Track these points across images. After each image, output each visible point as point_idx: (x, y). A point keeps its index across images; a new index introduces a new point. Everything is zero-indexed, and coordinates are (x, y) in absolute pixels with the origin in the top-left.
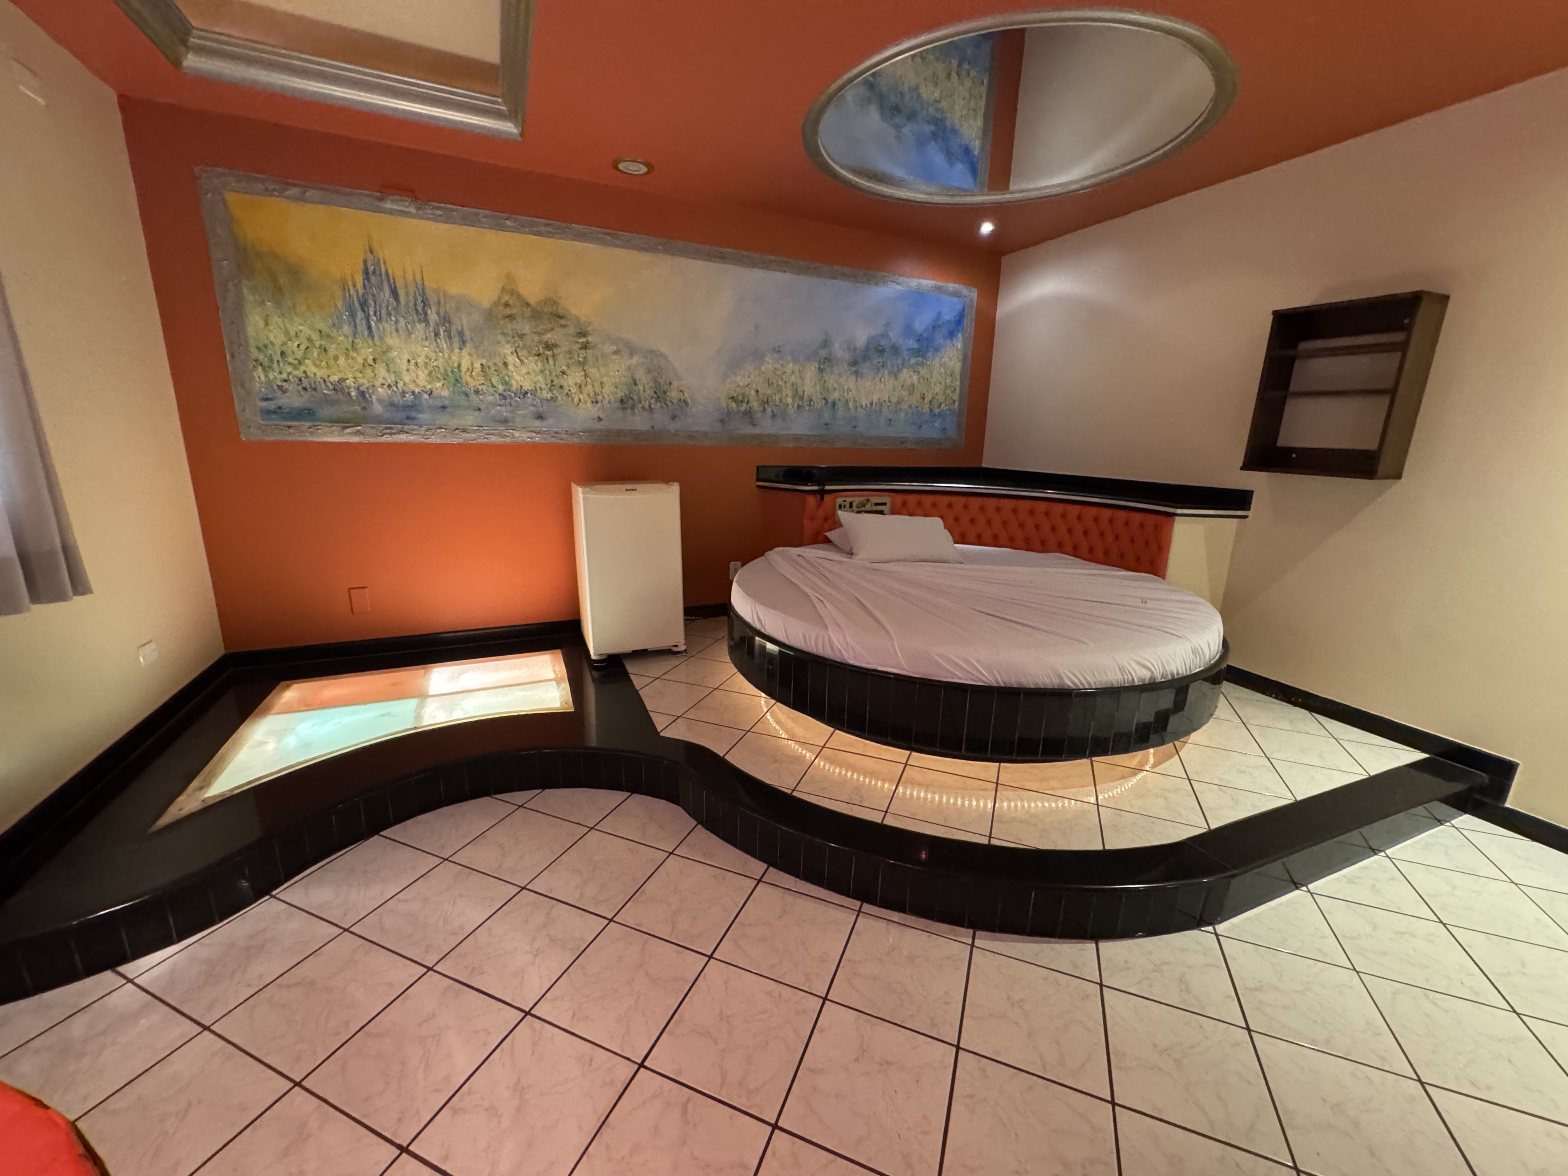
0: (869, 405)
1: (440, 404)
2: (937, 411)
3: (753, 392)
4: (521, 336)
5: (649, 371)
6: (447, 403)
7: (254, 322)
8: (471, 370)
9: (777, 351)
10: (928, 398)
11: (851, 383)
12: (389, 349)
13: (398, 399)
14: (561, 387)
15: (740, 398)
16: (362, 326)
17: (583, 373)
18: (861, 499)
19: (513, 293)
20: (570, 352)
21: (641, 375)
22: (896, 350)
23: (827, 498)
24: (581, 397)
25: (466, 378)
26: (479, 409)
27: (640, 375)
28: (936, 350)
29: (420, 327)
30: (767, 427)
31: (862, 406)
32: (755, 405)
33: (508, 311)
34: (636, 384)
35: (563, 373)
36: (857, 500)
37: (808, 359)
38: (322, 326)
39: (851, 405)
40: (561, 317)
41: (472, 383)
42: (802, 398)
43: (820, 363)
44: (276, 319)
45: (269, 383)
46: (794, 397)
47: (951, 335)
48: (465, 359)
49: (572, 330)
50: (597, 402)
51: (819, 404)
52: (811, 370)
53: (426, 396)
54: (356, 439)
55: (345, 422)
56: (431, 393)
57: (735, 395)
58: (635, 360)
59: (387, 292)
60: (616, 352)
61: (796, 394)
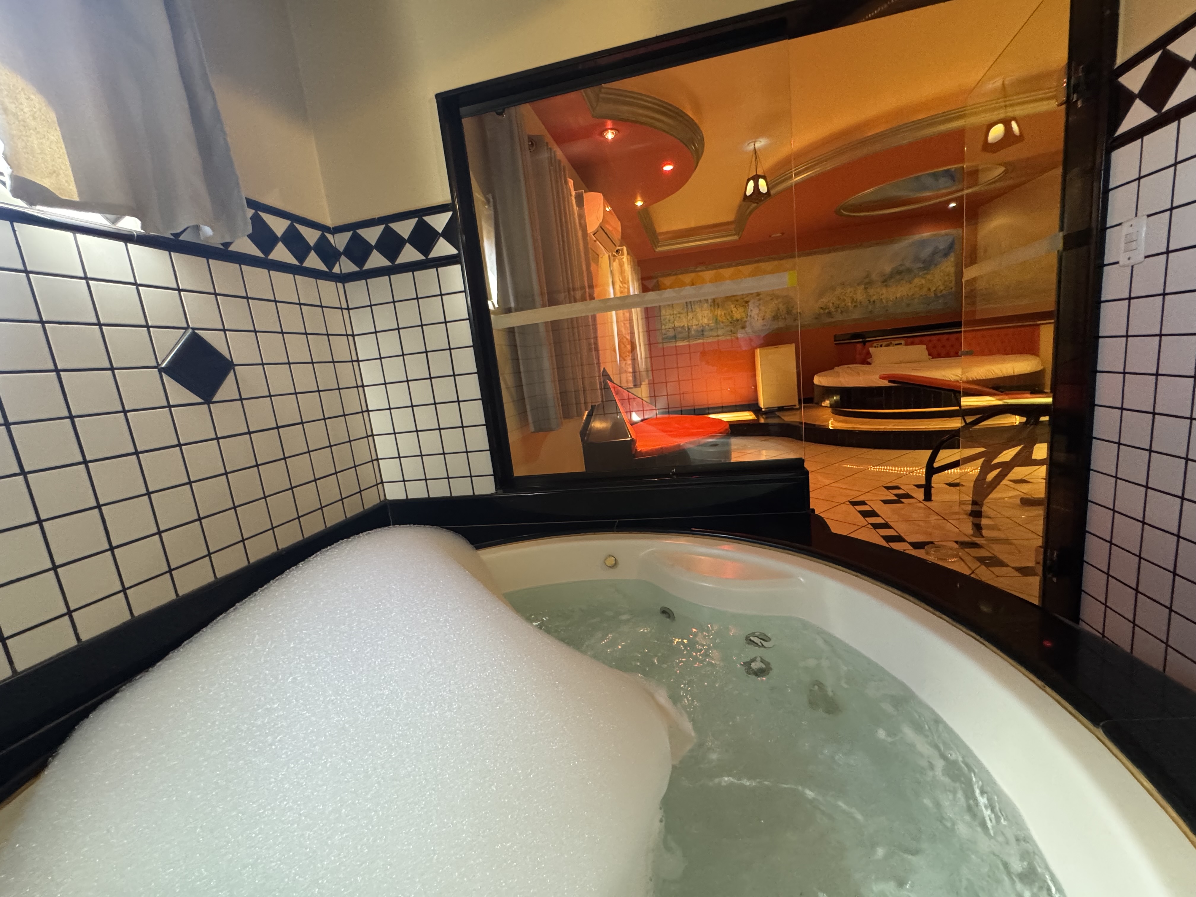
1: (711, 328)
4: (737, 301)
7: (663, 312)
8: (721, 315)
9: (843, 284)
11: (884, 290)
12: (697, 313)
13: (699, 329)
17: (759, 309)
18: (887, 343)
22: (909, 270)
23: (867, 344)
25: (719, 318)
26: (723, 328)
27: (781, 306)
29: (706, 305)
30: (839, 317)
34: (779, 310)
36: (884, 343)
37: (859, 285)
38: (679, 310)
39: (884, 301)
41: (721, 320)
42: (856, 302)
43: (865, 285)
44: (668, 311)
45: (666, 330)
46: (852, 303)
47: (946, 255)
48: (719, 312)
50: (764, 319)
52: (860, 289)
53: (707, 326)
54: (687, 343)
55: (683, 339)
58: (780, 300)
61: (853, 300)
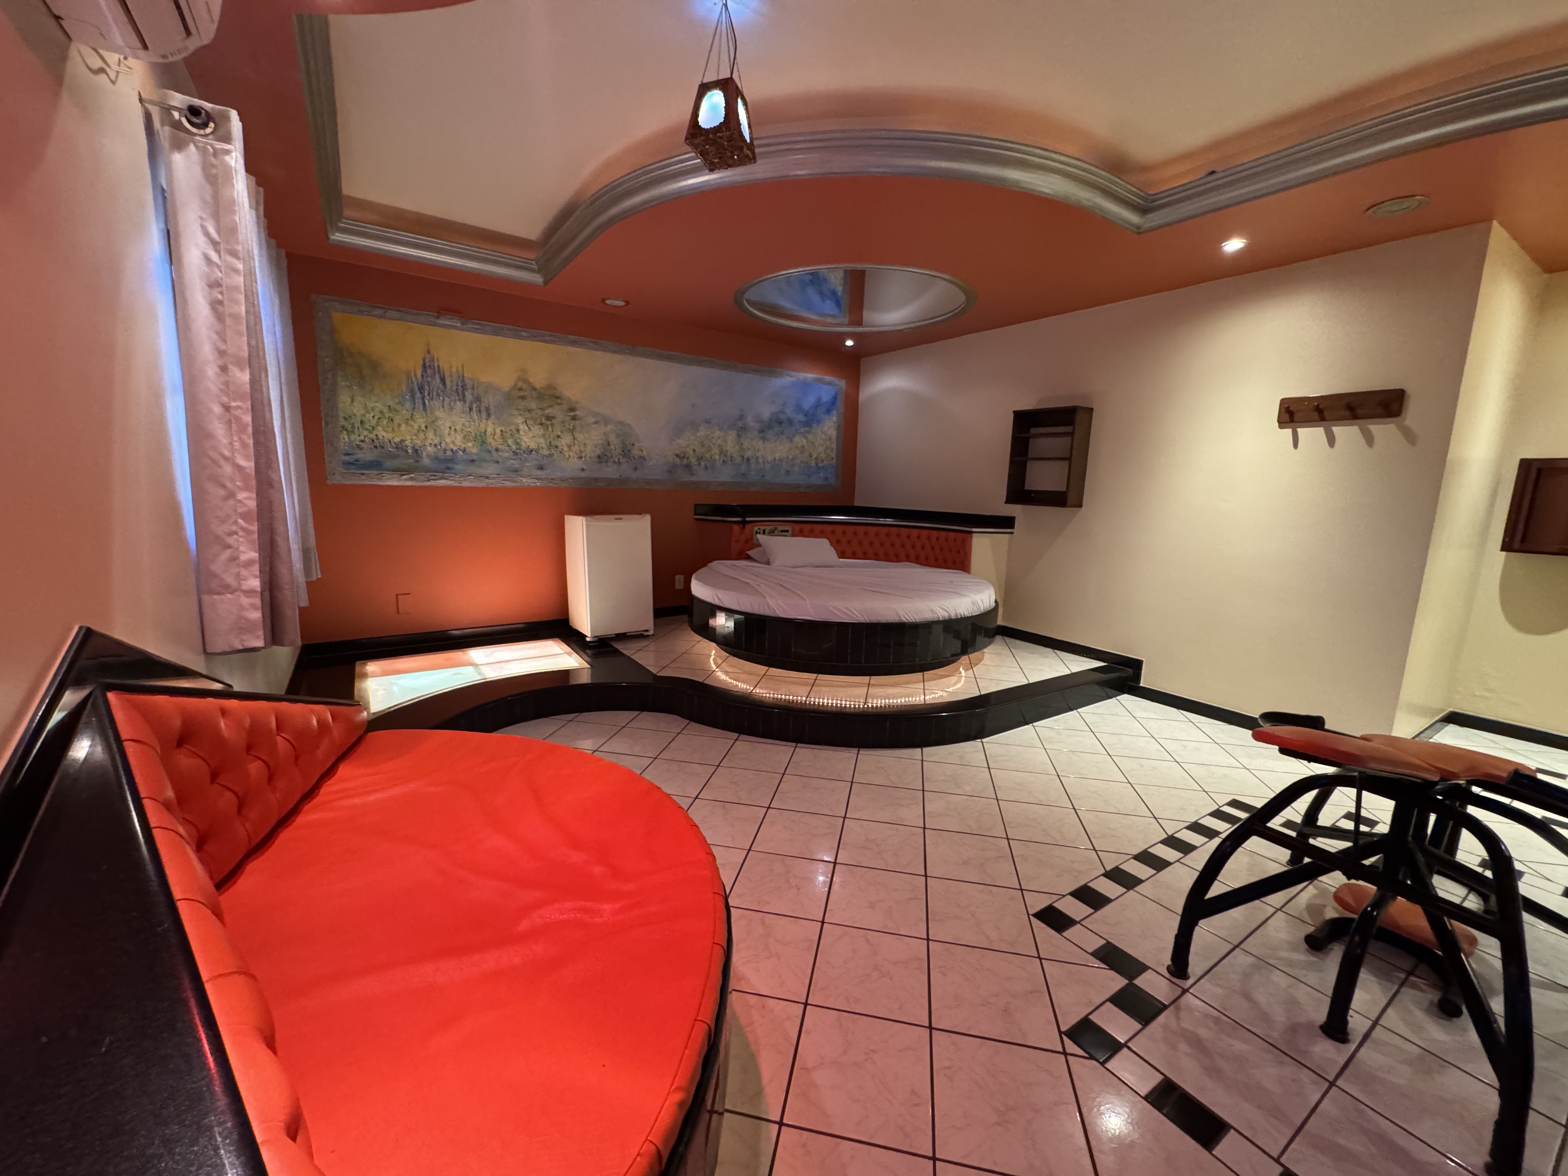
0: (773, 461)
1: (471, 458)
2: (821, 465)
3: (691, 452)
4: (529, 411)
5: (618, 436)
6: (475, 457)
7: (344, 399)
8: (494, 434)
9: (708, 422)
10: (814, 455)
11: (760, 444)
12: (437, 419)
13: (441, 455)
14: (557, 447)
15: (682, 455)
16: (419, 403)
17: (572, 437)
18: (771, 527)
19: (526, 381)
20: (563, 422)
22: (790, 422)
23: (747, 526)
24: (571, 454)
25: (490, 440)
26: (498, 462)
27: (612, 438)
28: (819, 422)
29: (459, 404)
30: (702, 476)
31: (768, 462)
32: (693, 460)
33: (522, 393)
34: (609, 445)
35: (559, 437)
36: (768, 529)
37: (730, 428)
38: (391, 403)
39: (760, 461)
40: (557, 398)
41: (494, 444)
42: (725, 456)
43: (738, 431)
44: (359, 398)
45: (351, 442)
46: (720, 455)
47: (829, 411)
48: (490, 427)
49: (565, 407)
50: (581, 458)
51: (738, 460)
52: (732, 435)
53: (461, 453)
54: (409, 483)
55: (401, 471)
56: (464, 451)
57: (679, 453)
58: (609, 427)
59: (438, 380)
60: (596, 423)
61: (722, 452)
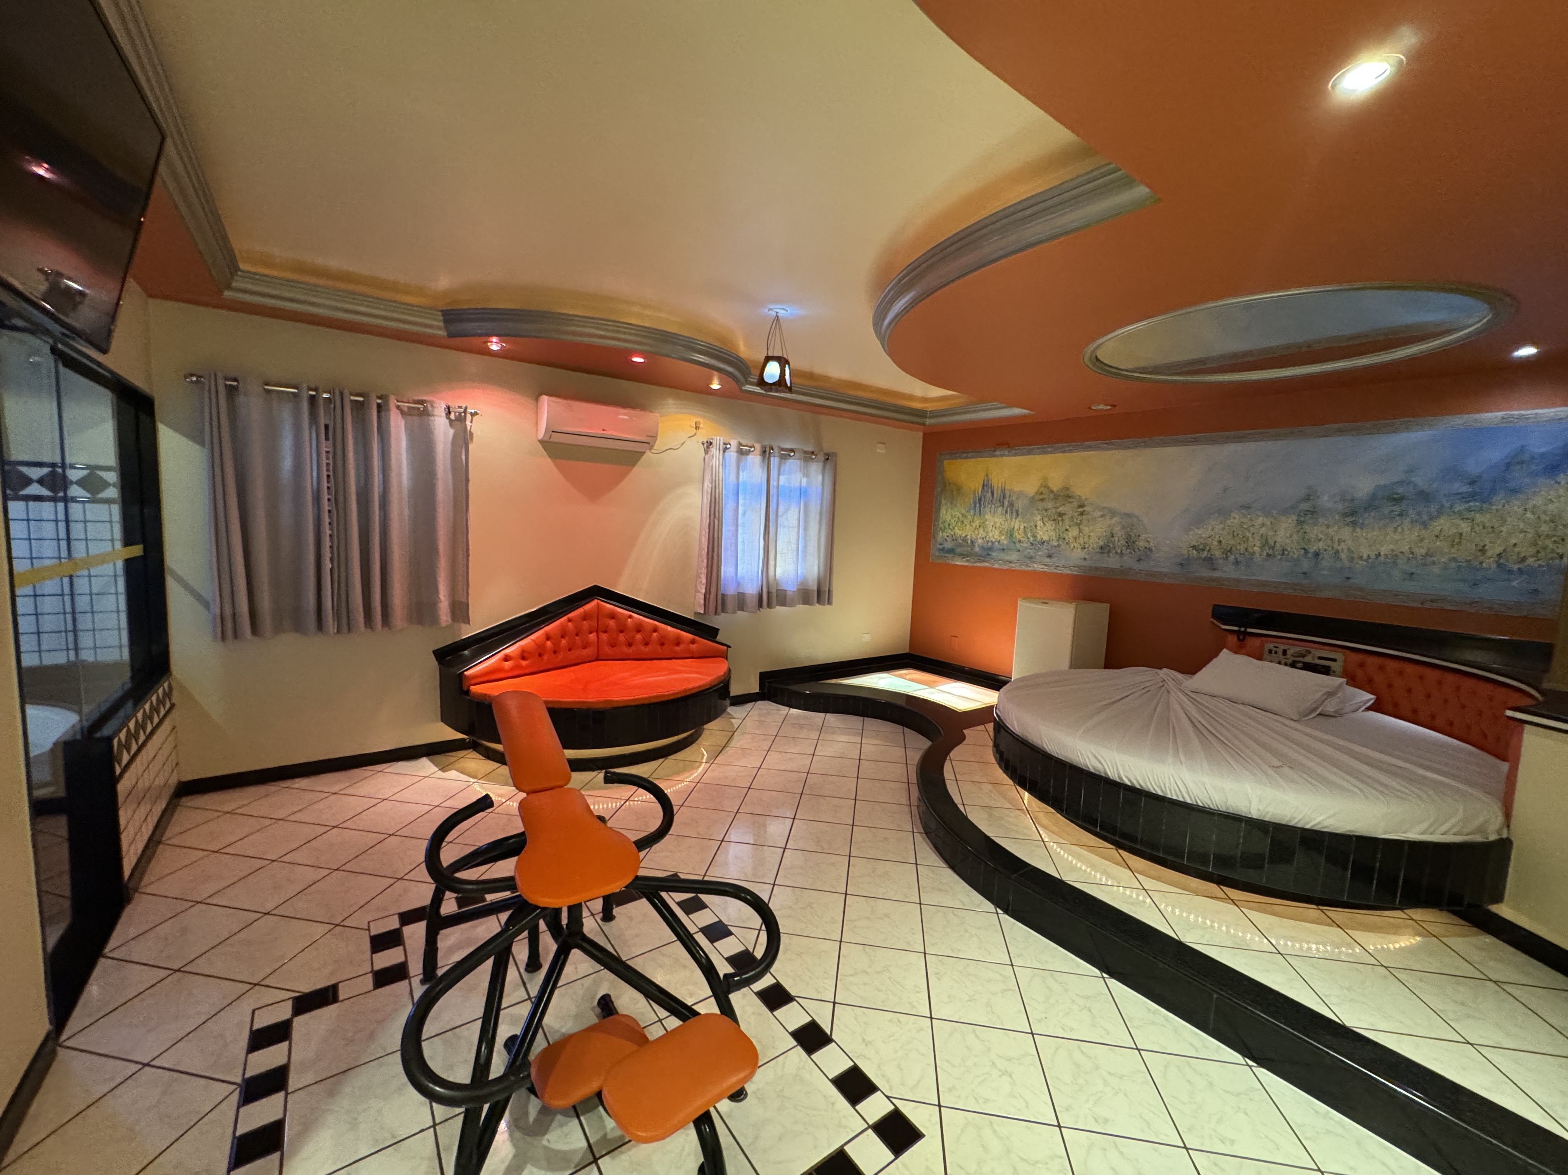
0: (1373, 557)
1: (1002, 547)
3: (1215, 543)
4: (1046, 510)
6: (1005, 547)
7: (943, 511)
8: (1019, 529)
9: (1248, 507)
10: (1494, 550)
11: (1346, 533)
12: (986, 520)
13: (985, 545)
14: (1064, 539)
15: (1201, 547)
16: (978, 510)
18: (1298, 649)
19: (1046, 487)
20: (1072, 517)
21: (1117, 529)
24: (1075, 545)
26: (1019, 551)
28: (1515, 492)
29: (1000, 509)
31: (1361, 558)
32: (1217, 553)
33: (1042, 497)
34: (1113, 536)
35: (1067, 530)
37: (1285, 512)
38: (963, 511)
39: (1343, 556)
40: (1070, 497)
41: (1018, 537)
42: (1273, 548)
44: (950, 511)
48: (1017, 524)
49: (1076, 504)
50: (1085, 548)
51: (1297, 553)
52: (1287, 523)
53: (997, 543)
54: (966, 564)
55: (963, 555)
56: (999, 542)
57: (1196, 544)
59: (990, 494)
60: (1102, 516)
